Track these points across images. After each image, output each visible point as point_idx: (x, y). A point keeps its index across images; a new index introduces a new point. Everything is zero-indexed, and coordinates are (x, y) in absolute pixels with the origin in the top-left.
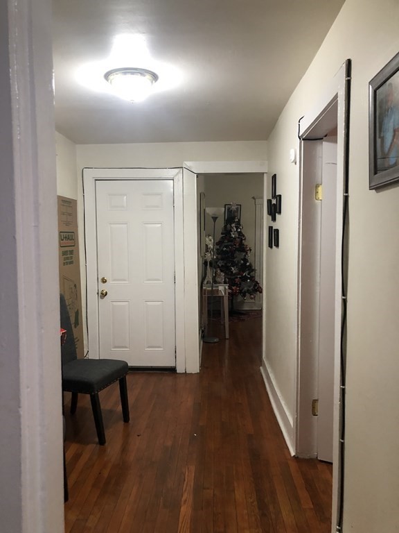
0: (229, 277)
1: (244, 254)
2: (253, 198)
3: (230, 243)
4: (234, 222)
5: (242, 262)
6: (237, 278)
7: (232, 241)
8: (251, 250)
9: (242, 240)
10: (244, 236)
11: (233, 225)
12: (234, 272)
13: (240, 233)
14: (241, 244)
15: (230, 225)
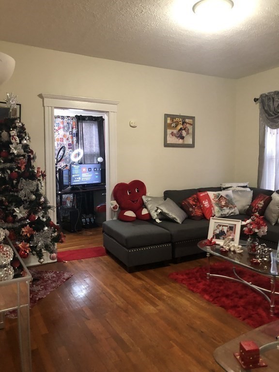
0: (10, 225)
1: (35, 183)
2: (41, 96)
3: (8, 165)
4: (15, 127)
5: (34, 197)
6: (24, 226)
7: (11, 161)
8: (44, 176)
9: (30, 159)
10: (32, 152)
11: (14, 133)
12: (20, 216)
13: (26, 147)
14: (29, 165)
15: (8, 131)
